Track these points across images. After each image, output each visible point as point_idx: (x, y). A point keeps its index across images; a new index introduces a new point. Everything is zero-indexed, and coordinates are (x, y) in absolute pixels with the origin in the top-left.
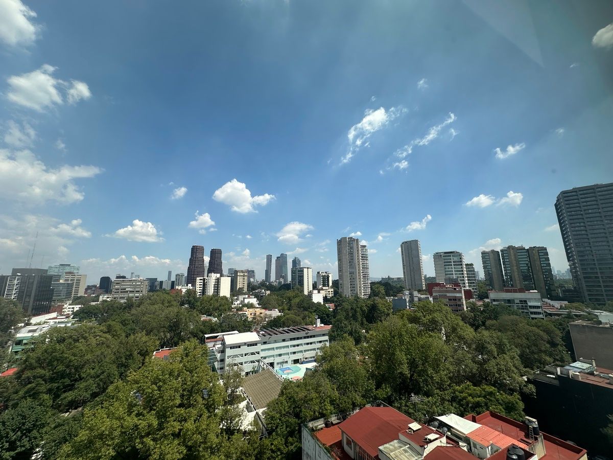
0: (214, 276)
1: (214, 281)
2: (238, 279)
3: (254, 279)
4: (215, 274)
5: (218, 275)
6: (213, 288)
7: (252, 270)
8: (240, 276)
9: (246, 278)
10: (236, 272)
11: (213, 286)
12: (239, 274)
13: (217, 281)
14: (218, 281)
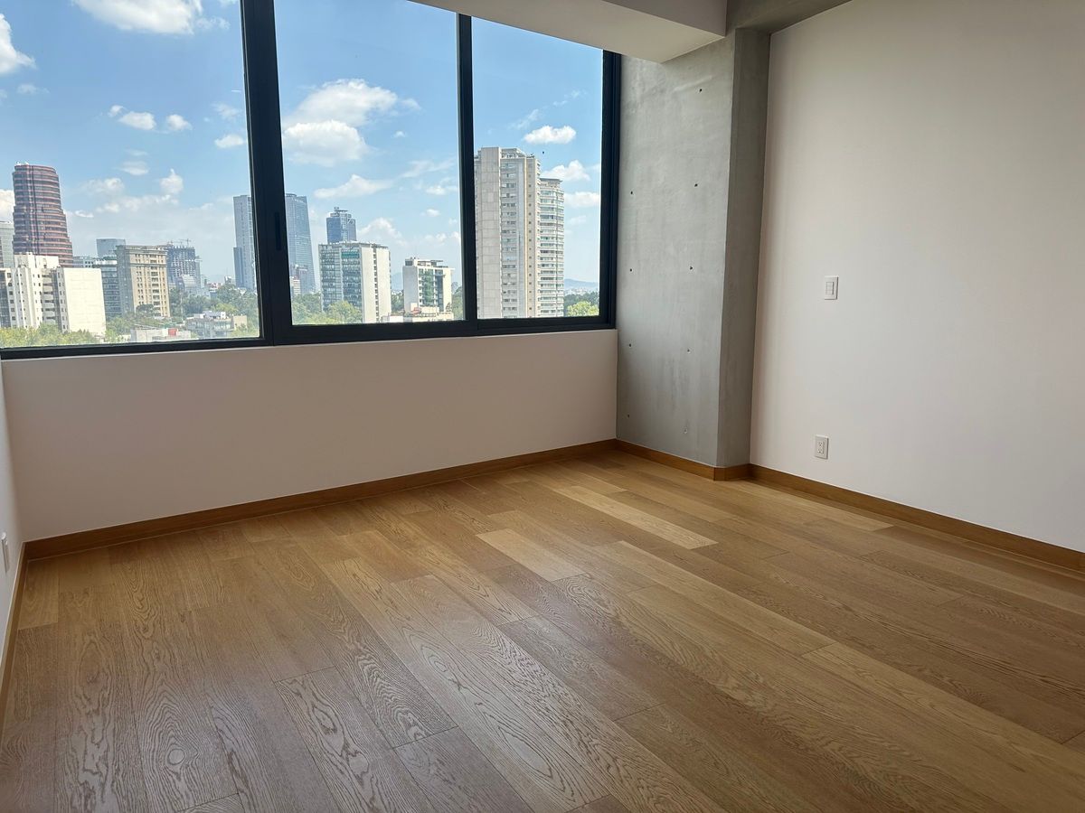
0: (36, 265)
1: (41, 280)
2: (134, 275)
3: (197, 276)
4: (40, 258)
5: (53, 262)
6: (39, 306)
7: (185, 245)
8: (139, 266)
9: (162, 273)
10: (123, 251)
11: (38, 297)
12: (133, 259)
13: (49, 281)
14: (54, 282)
